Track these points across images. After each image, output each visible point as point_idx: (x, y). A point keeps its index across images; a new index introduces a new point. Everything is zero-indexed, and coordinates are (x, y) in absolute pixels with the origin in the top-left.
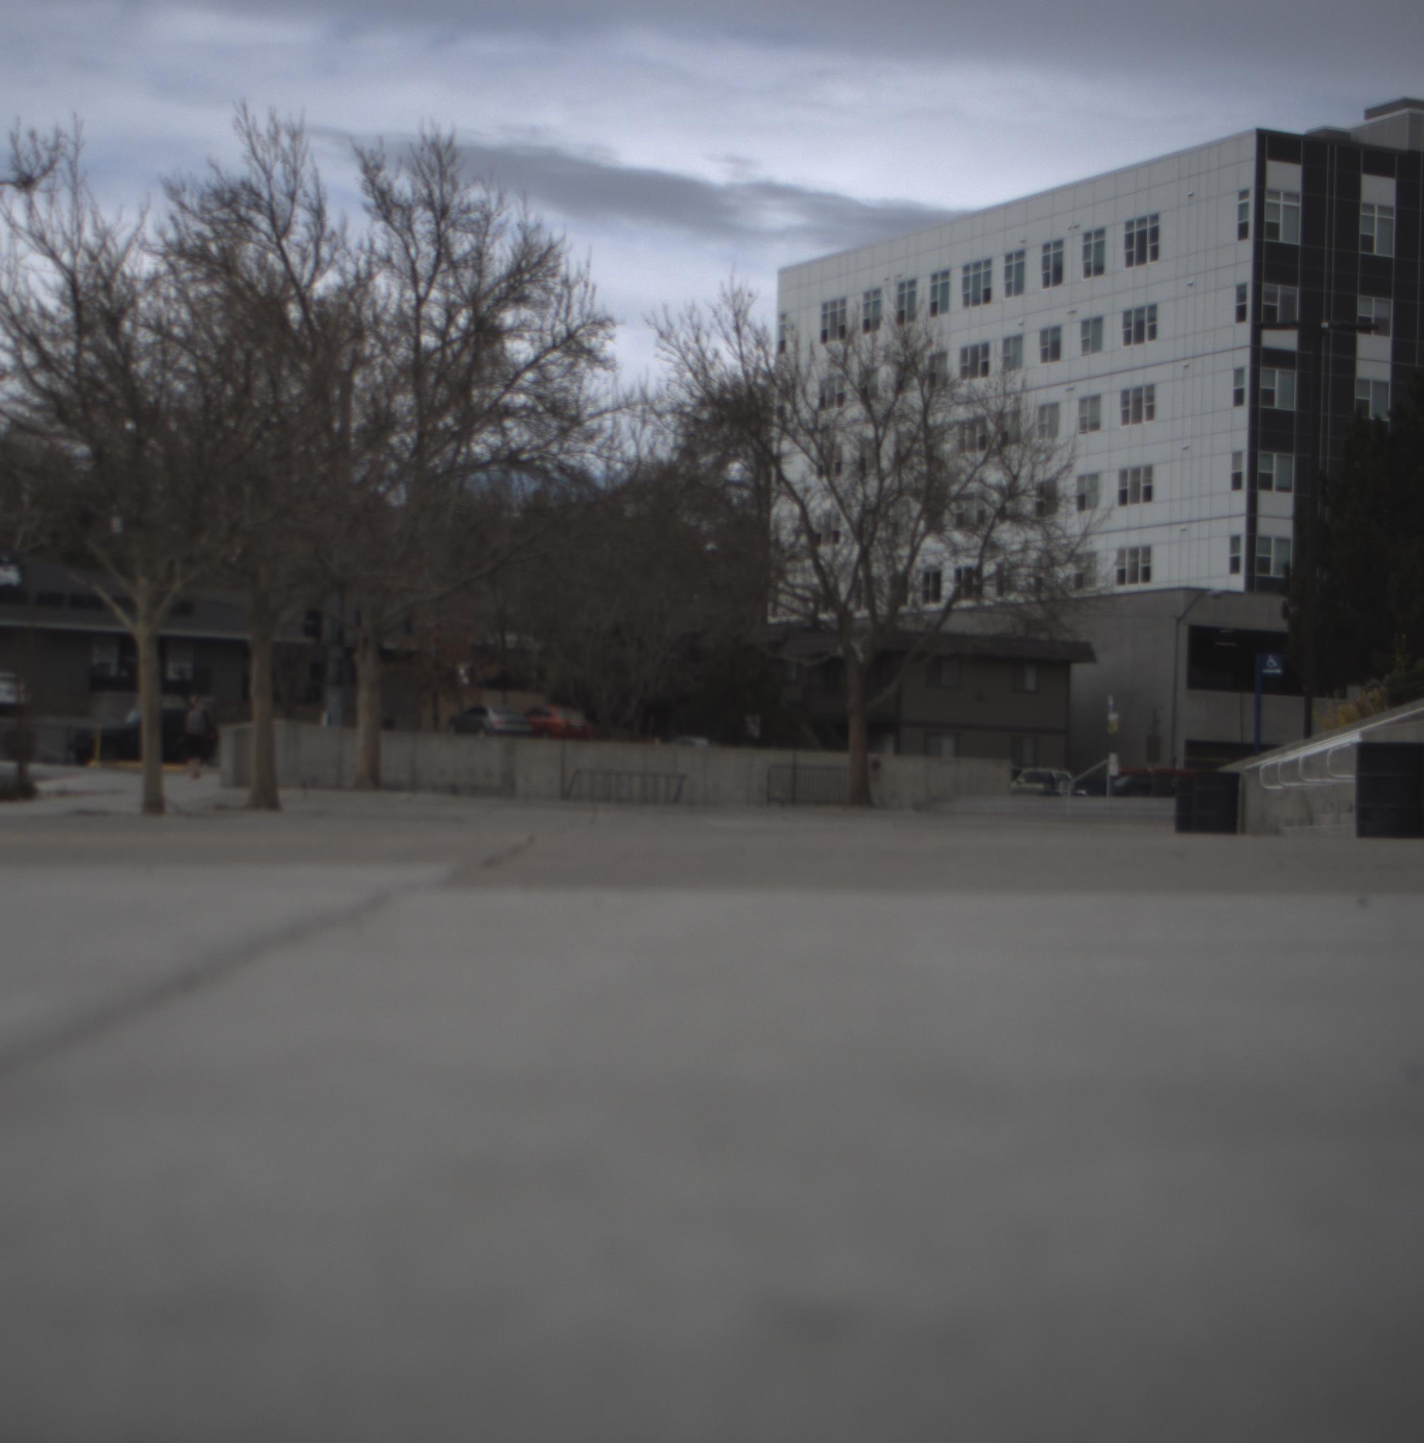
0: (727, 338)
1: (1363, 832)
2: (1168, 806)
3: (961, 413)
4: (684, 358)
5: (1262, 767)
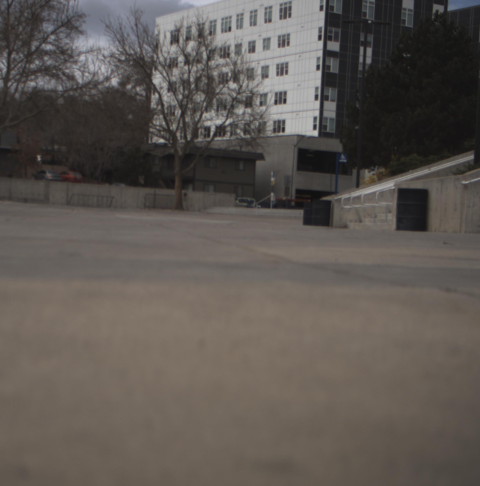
4: (116, 36)
5: (343, 199)
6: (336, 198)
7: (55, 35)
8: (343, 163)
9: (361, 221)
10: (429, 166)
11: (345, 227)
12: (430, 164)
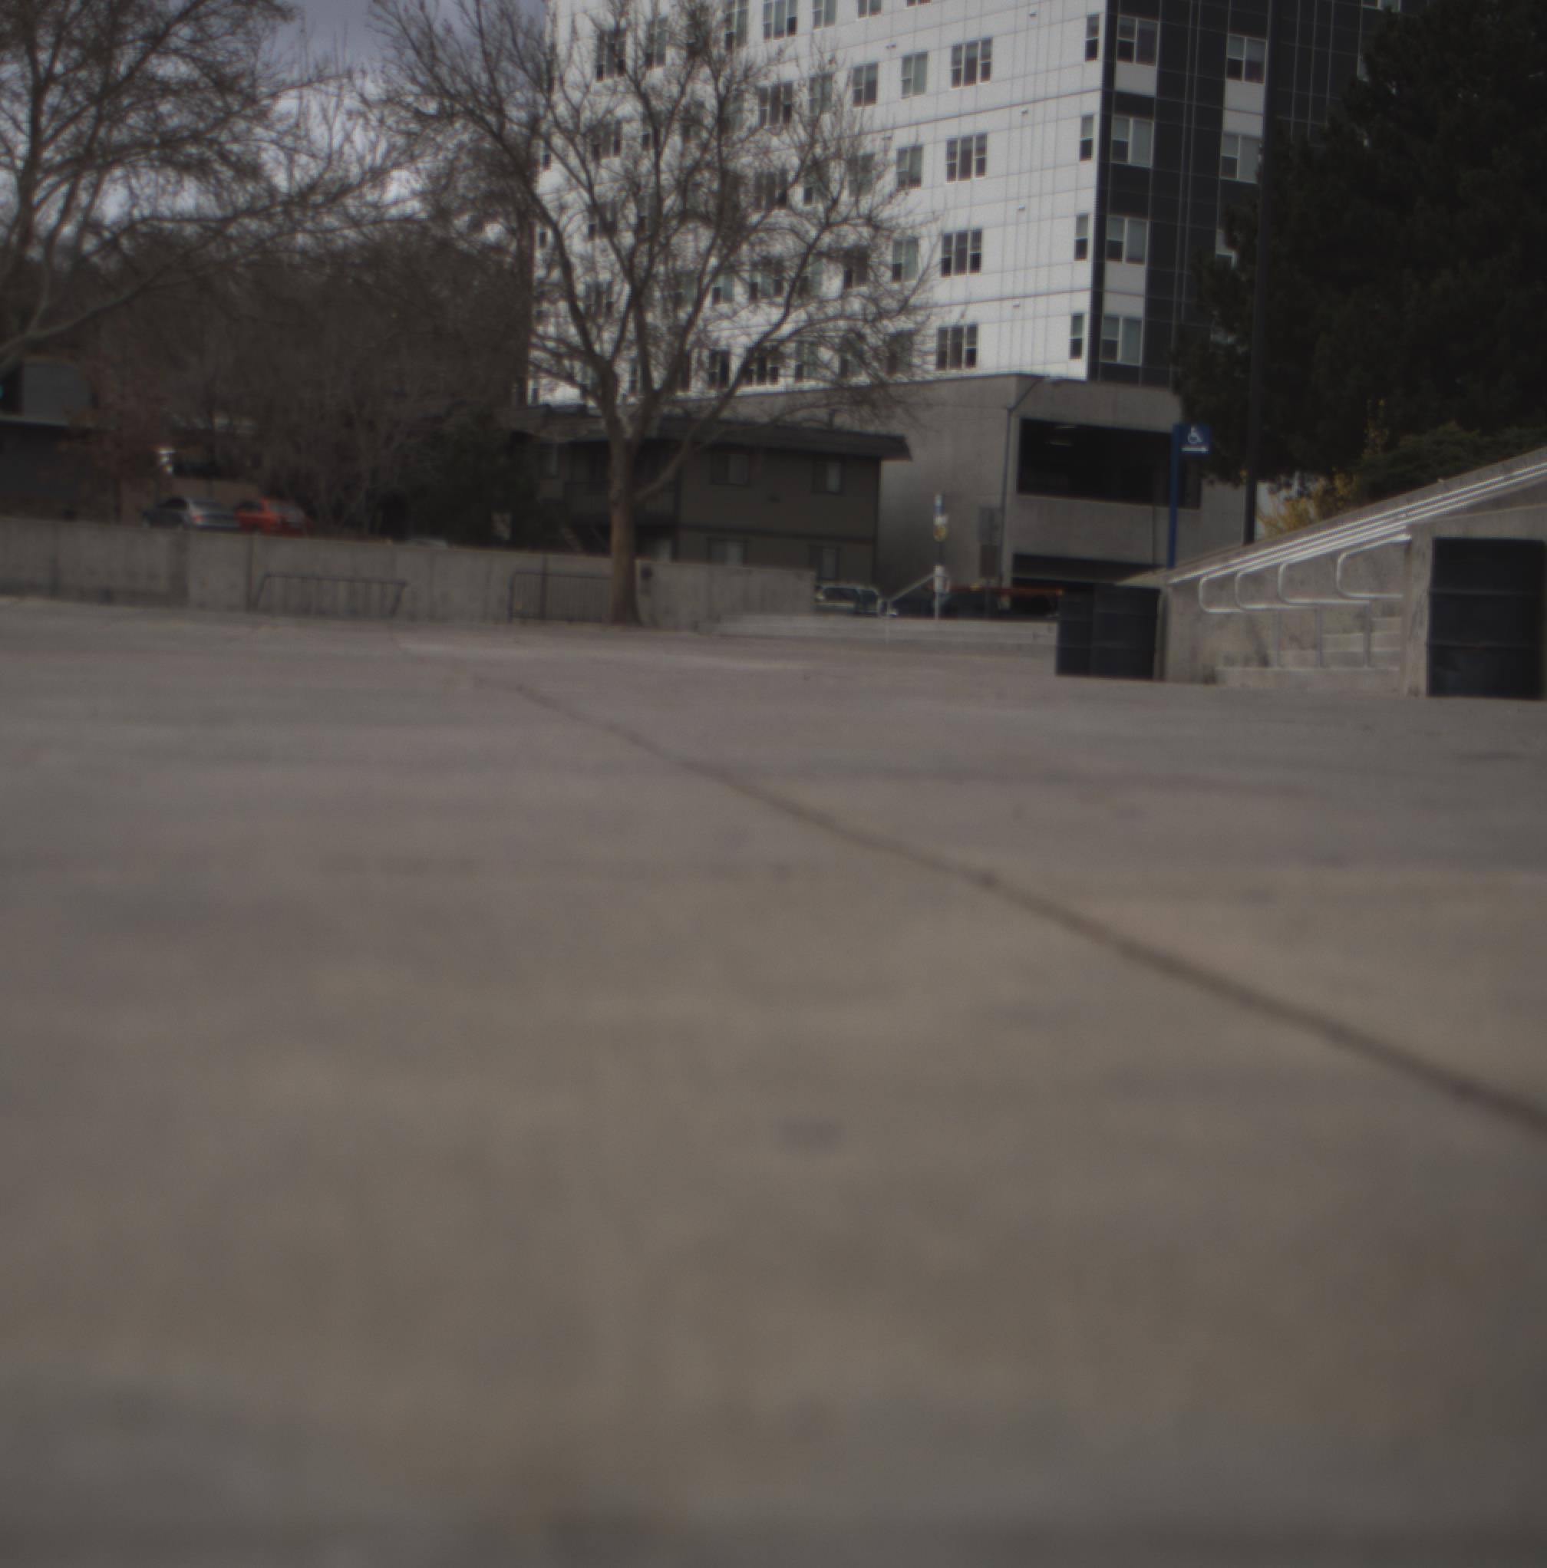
5: (1204, 580)
6: (1176, 580)
7: (193, 23)
8: (1198, 456)
9: (1265, 662)
10: (1508, 462)
11: (1210, 678)
12: (1510, 456)
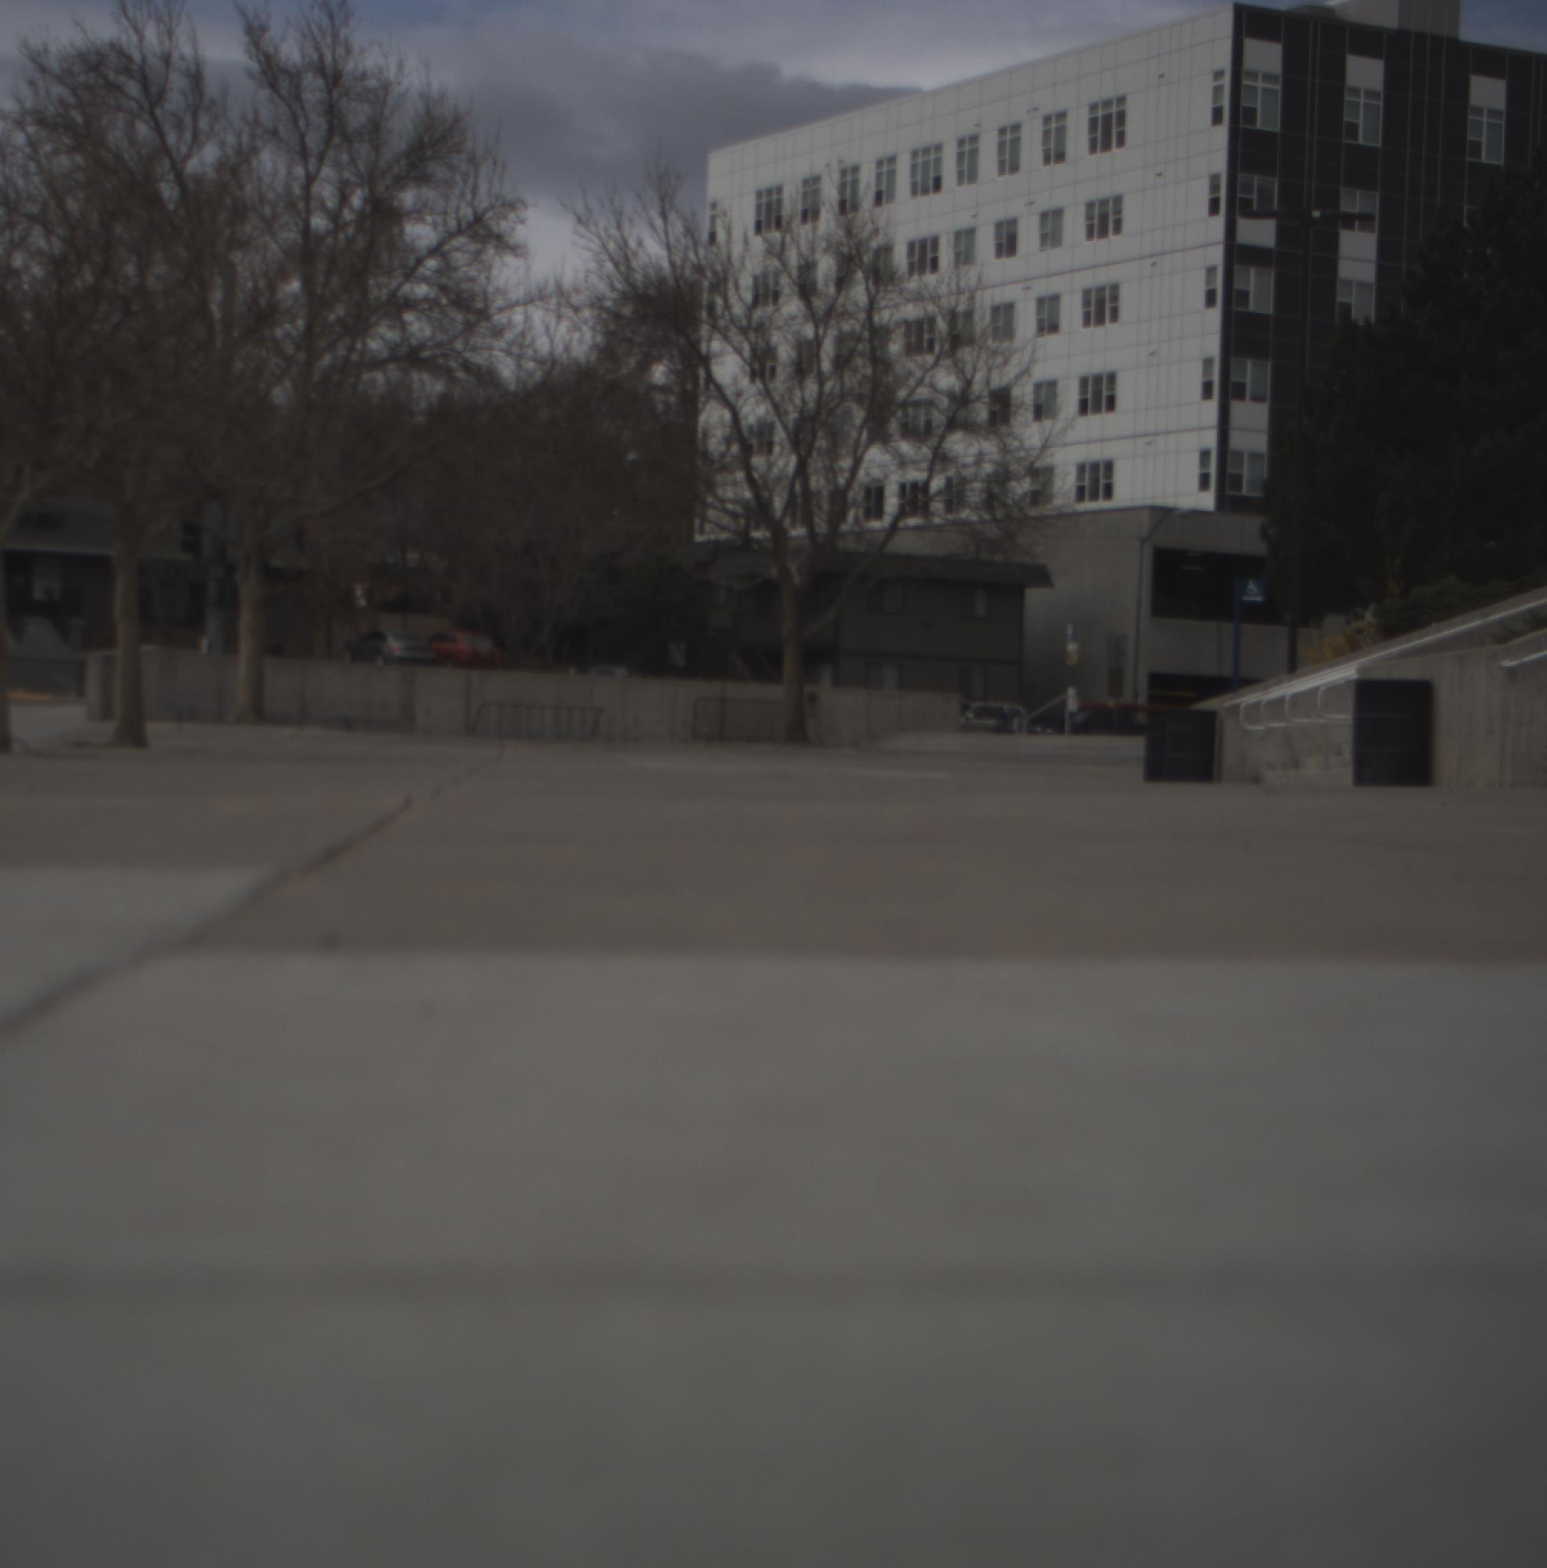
0: (652, 225)
1: (1360, 779)
2: (1135, 746)
3: (911, 311)
4: (604, 246)
5: (1242, 706)
6: (1228, 704)
7: (439, 258)
